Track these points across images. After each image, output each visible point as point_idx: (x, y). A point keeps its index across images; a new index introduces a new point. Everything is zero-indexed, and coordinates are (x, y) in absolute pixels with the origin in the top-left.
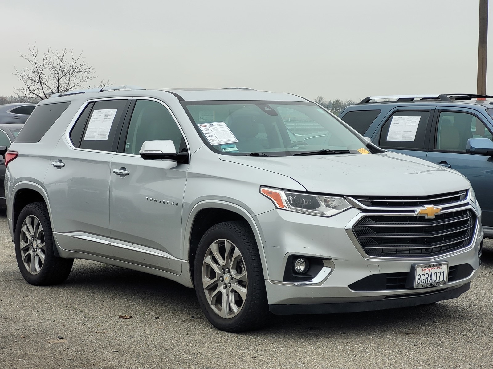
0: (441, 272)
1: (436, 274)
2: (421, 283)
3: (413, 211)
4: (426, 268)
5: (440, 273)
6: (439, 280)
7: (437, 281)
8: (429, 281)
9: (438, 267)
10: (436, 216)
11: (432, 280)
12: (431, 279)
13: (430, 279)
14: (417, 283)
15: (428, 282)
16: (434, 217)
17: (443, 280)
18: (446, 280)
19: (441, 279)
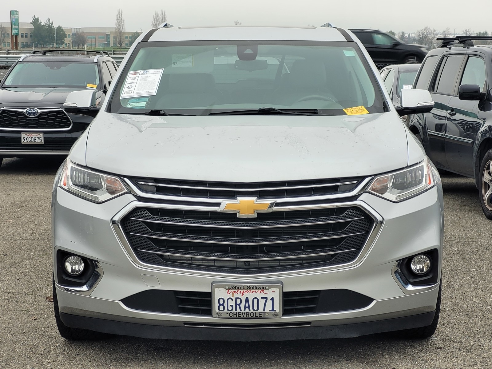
0: (266, 298)
1: (256, 301)
2: (226, 310)
3: (218, 205)
4: (236, 291)
5: (265, 300)
6: (264, 310)
7: (261, 310)
8: (243, 309)
9: (260, 291)
10: (258, 214)
11: (249, 307)
12: (247, 306)
13: (245, 307)
14: (217, 310)
15: (241, 310)
16: (256, 216)
17: (273, 310)
18: (278, 311)
19: (269, 308)
